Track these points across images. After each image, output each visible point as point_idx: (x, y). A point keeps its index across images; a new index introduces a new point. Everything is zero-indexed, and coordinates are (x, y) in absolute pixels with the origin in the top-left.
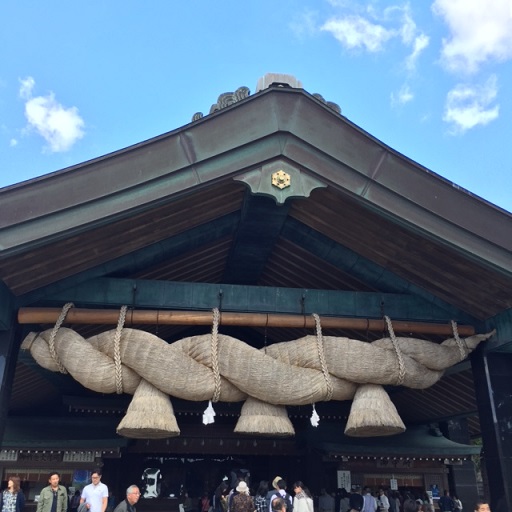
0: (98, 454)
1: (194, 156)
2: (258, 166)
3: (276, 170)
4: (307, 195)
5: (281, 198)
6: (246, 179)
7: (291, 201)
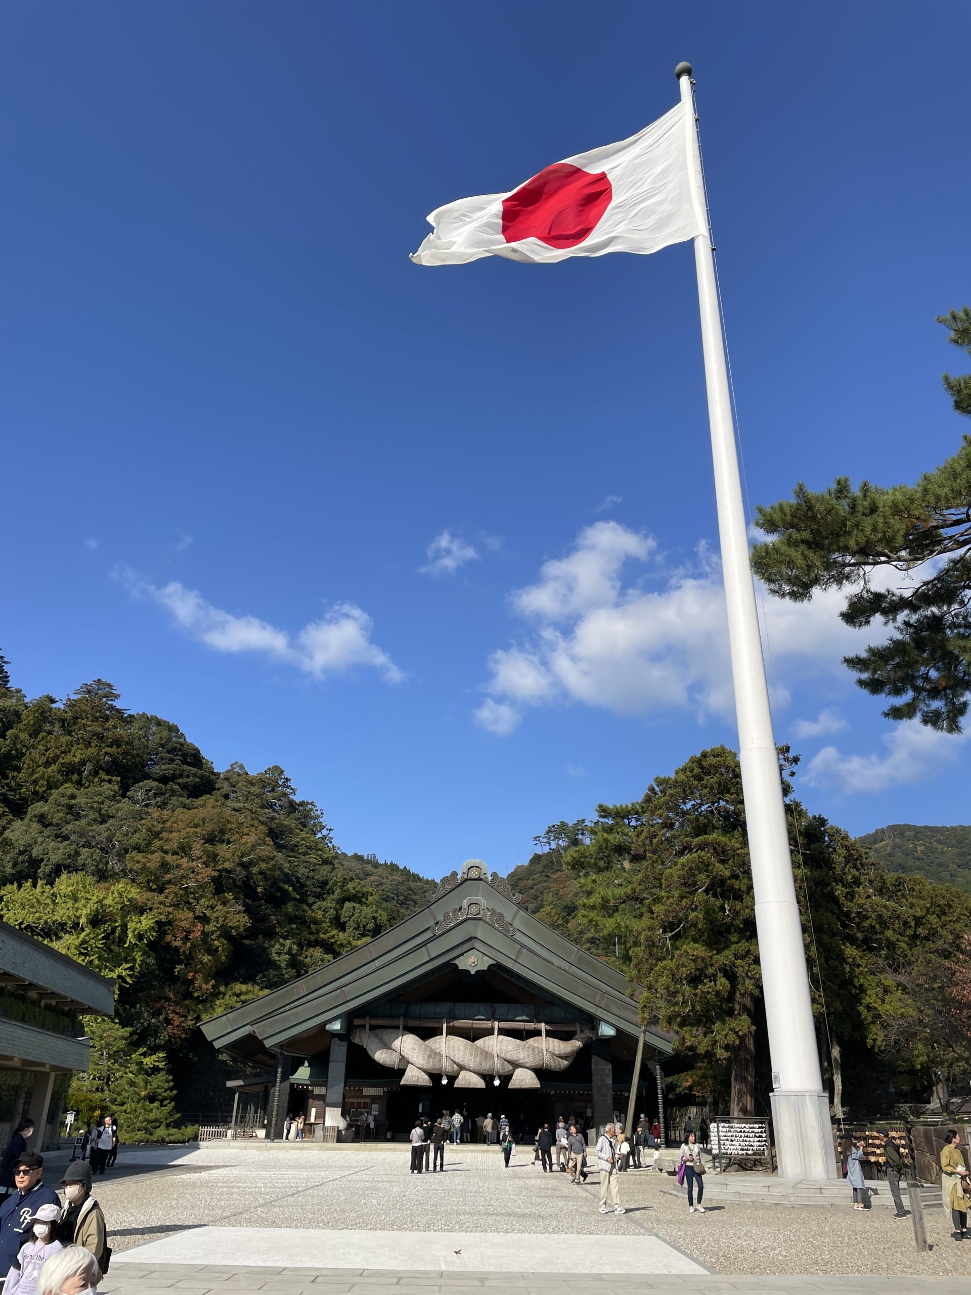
0: (385, 1089)
1: (429, 955)
2: (462, 954)
3: (470, 956)
4: (486, 969)
5: (473, 972)
6: (456, 962)
7: (477, 972)
